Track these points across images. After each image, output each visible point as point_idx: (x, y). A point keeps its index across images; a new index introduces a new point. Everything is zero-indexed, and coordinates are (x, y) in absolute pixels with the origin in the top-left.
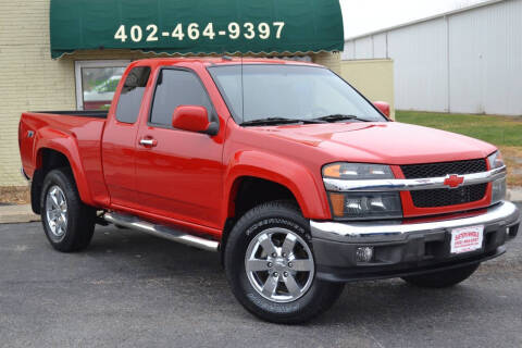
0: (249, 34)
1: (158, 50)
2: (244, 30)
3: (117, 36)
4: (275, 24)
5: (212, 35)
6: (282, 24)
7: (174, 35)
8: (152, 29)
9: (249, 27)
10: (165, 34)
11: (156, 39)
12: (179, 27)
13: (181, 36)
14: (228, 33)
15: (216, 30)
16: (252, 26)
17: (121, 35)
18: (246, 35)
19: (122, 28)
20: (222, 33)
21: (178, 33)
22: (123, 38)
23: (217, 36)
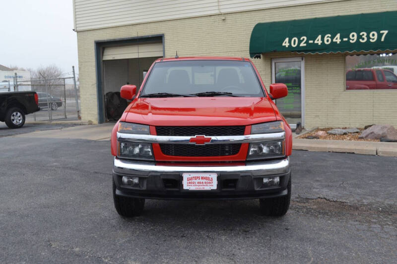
0: (363, 39)
1: (306, 51)
2: (359, 37)
3: (284, 44)
4: (381, 32)
5: (339, 41)
6: (386, 32)
7: (316, 42)
8: (304, 39)
9: (363, 35)
10: (311, 42)
11: (305, 45)
12: (320, 37)
13: (320, 42)
14: (349, 39)
15: (341, 38)
16: (365, 34)
17: (286, 43)
18: (361, 40)
19: (287, 40)
20: (345, 39)
21: (318, 41)
22: (287, 45)
23: (342, 41)
